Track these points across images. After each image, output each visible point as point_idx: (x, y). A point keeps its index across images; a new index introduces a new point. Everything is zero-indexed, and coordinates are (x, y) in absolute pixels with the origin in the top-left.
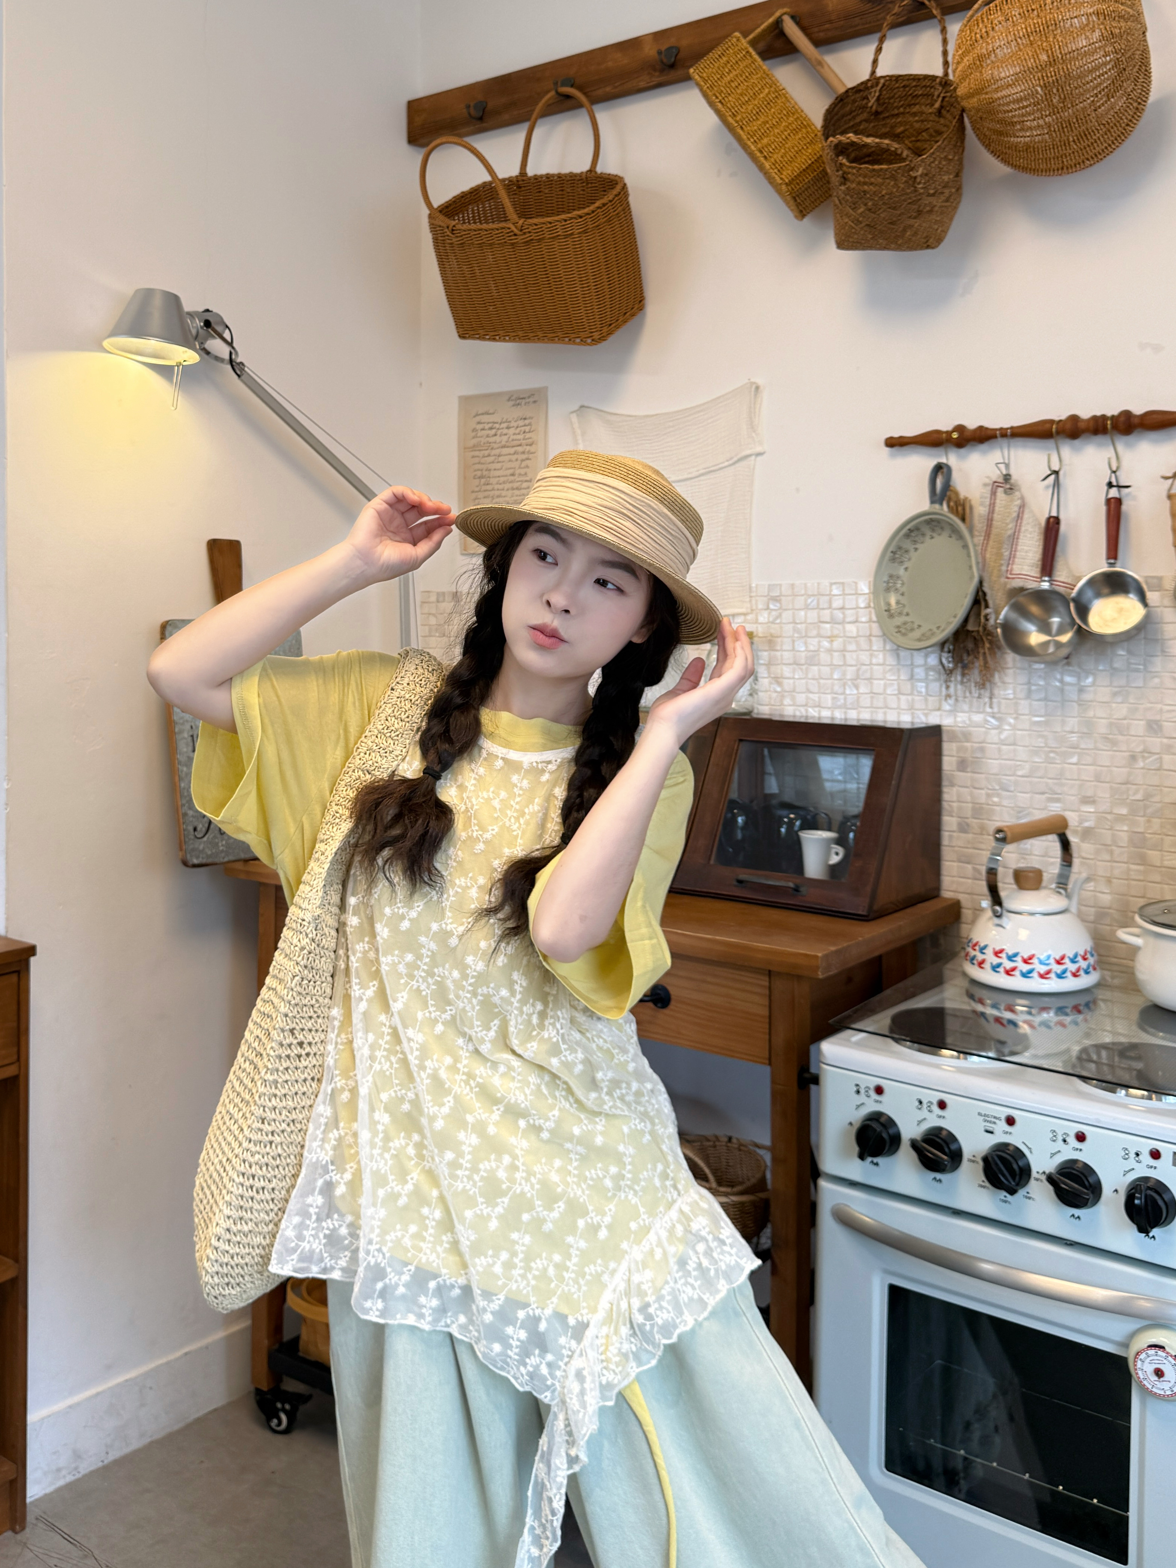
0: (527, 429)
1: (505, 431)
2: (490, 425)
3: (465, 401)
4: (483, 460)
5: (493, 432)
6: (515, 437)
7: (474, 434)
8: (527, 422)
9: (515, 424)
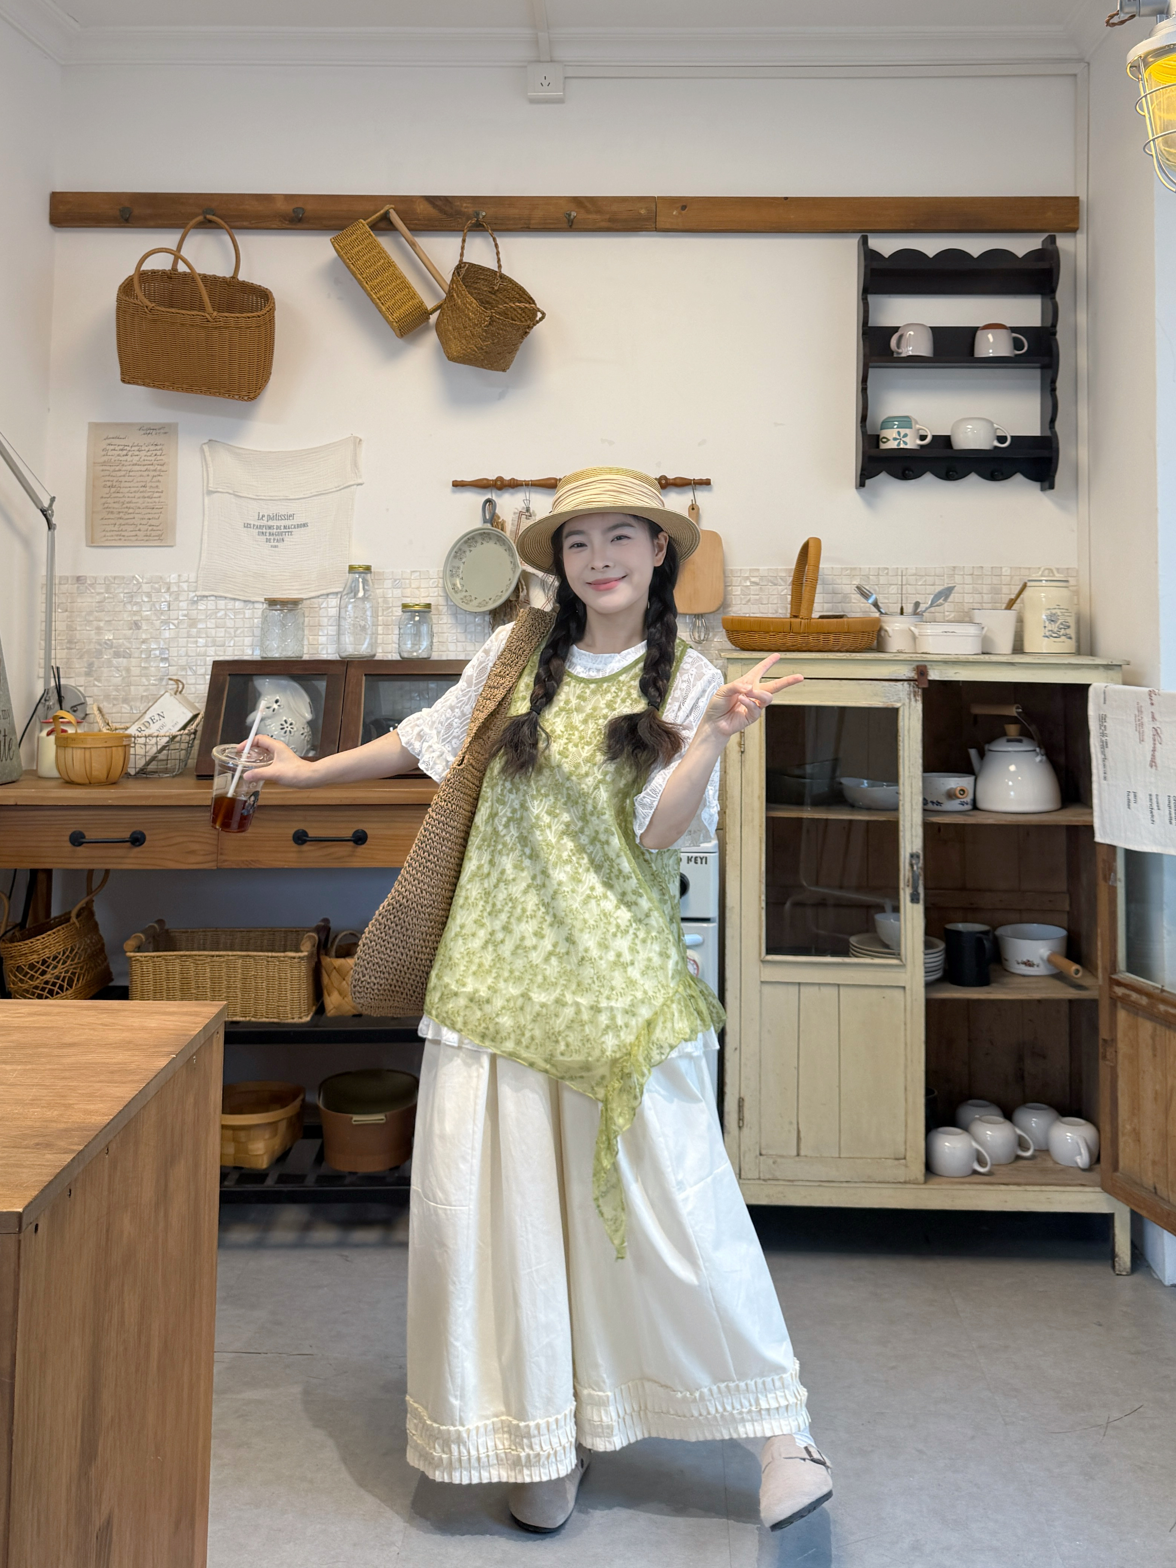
0: (159, 453)
1: (137, 453)
2: (121, 447)
3: (95, 427)
4: (114, 474)
5: (125, 452)
6: (146, 458)
7: (105, 453)
8: (158, 448)
9: (147, 449)
